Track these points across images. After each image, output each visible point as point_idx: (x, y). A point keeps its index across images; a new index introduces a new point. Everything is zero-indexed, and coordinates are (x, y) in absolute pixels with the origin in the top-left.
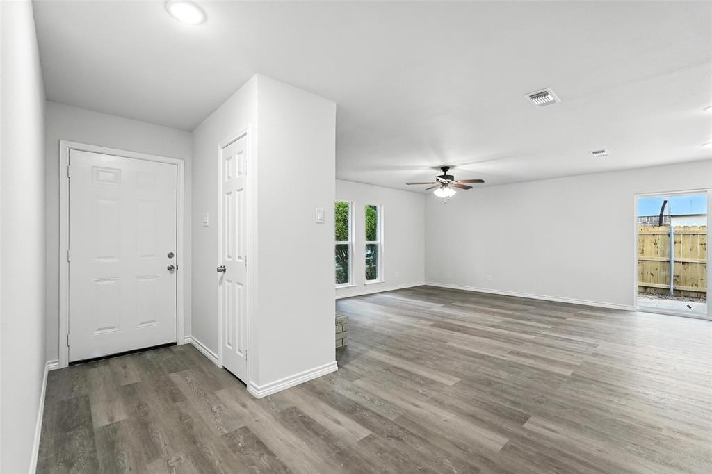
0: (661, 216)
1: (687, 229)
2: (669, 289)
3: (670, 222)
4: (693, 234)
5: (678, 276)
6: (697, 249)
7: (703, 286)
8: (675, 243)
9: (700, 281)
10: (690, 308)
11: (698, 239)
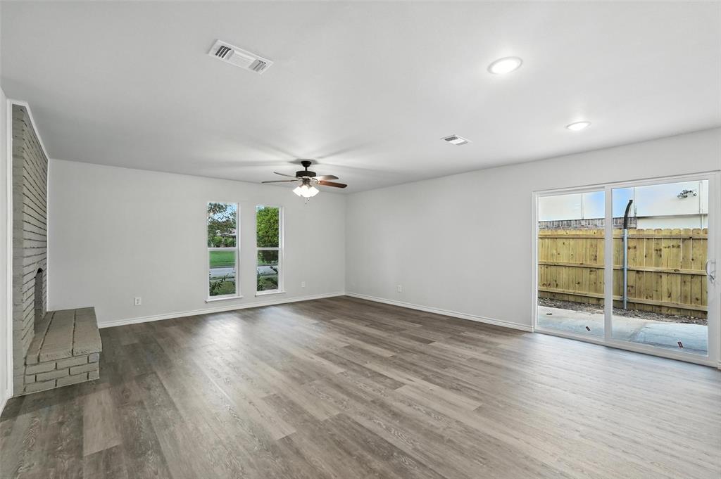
0: (626, 218)
1: (641, 233)
2: (622, 302)
3: (636, 224)
4: (648, 239)
5: (632, 287)
6: (651, 256)
7: (658, 299)
8: (629, 248)
9: (654, 292)
10: (589, 330)
11: (653, 244)
